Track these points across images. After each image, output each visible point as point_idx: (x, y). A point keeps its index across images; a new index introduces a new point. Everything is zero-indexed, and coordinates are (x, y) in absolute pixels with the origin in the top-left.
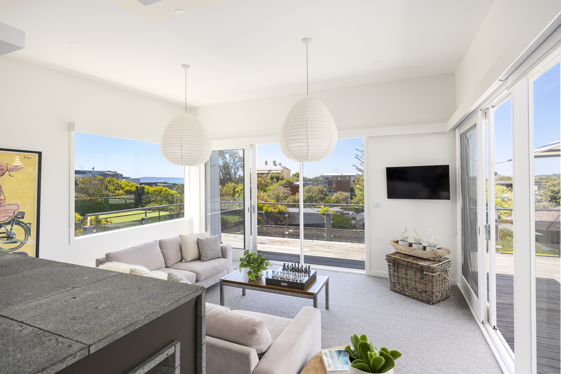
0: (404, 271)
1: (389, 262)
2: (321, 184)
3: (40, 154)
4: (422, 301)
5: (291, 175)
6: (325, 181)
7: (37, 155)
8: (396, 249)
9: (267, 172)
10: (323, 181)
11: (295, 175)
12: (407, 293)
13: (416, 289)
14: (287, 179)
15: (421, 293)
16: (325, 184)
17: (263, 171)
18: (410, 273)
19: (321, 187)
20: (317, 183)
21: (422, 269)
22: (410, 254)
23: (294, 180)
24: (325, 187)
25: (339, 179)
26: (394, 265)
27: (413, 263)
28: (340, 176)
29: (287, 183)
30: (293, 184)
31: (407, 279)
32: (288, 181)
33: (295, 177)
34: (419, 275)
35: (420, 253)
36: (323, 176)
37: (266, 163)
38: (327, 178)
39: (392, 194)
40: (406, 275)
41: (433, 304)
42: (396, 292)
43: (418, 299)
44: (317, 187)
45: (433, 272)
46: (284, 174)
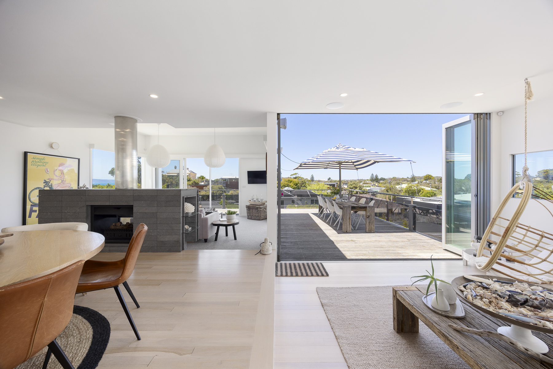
0: (252, 210)
1: (247, 208)
2: (221, 184)
3: (79, 160)
4: (257, 220)
5: (197, 178)
6: (224, 182)
7: (77, 160)
8: (250, 203)
9: (176, 174)
10: (222, 182)
11: (200, 178)
12: (253, 218)
13: (255, 216)
14: (194, 180)
15: (257, 217)
16: (223, 184)
17: (172, 174)
18: (254, 210)
19: (220, 186)
20: (218, 184)
21: (257, 208)
22: (255, 204)
23: (199, 181)
24: (223, 186)
25: (234, 180)
26: (248, 209)
27: (255, 207)
28: (234, 179)
29: (194, 183)
30: (199, 184)
31: (252, 213)
32: (194, 182)
33: (200, 179)
34: (256, 211)
35: (257, 203)
36: (222, 179)
37: (176, 168)
38: (225, 180)
39: (250, 182)
40: (252, 211)
41: (261, 220)
42: (249, 219)
43: (256, 220)
44: (217, 186)
45: (261, 209)
46: (191, 176)
